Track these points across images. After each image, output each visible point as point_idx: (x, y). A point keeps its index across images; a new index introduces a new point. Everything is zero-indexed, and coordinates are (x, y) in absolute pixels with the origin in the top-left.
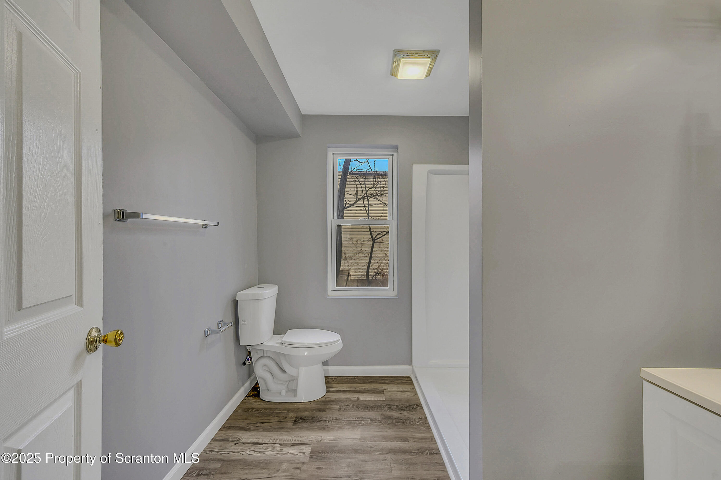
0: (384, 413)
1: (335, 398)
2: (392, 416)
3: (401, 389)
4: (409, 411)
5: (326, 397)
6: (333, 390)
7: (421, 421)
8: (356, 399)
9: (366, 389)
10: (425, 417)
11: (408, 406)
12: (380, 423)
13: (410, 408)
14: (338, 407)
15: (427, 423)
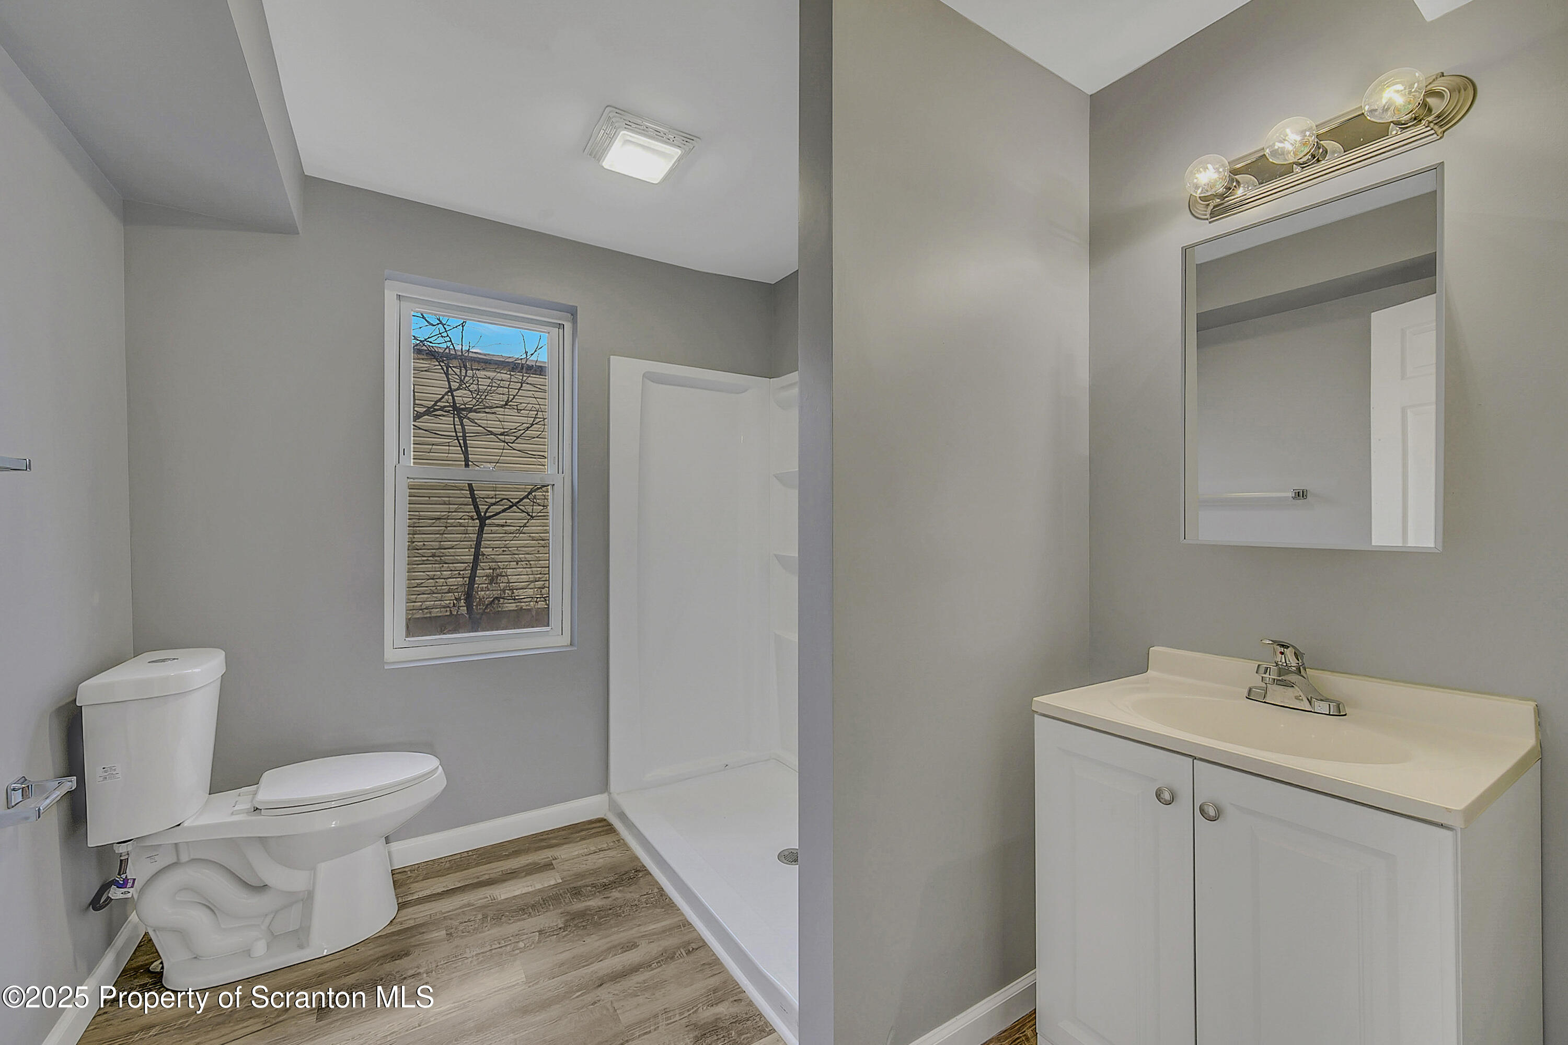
0: (569, 908)
1: (429, 916)
2: (587, 909)
3: (593, 848)
4: (623, 887)
5: (399, 920)
6: (415, 898)
7: (652, 898)
8: (489, 901)
9: (509, 872)
10: (658, 889)
11: (617, 877)
12: (564, 931)
13: (623, 881)
14: (444, 932)
15: (666, 899)
